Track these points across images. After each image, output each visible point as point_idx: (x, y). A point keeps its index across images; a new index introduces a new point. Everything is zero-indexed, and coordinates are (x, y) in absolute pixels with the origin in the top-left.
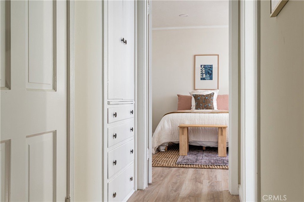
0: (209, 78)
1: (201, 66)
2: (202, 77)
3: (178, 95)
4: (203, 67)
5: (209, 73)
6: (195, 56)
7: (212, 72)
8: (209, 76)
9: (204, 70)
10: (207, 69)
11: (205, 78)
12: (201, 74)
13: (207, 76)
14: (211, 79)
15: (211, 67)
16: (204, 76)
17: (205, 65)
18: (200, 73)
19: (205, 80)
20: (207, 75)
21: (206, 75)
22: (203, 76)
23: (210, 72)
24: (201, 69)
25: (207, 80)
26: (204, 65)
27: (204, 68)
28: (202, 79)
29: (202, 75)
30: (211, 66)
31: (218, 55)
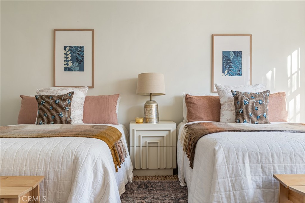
0: (78, 68)
1: (65, 47)
2: (66, 66)
3: (21, 96)
4: (67, 49)
5: (77, 59)
6: (55, 30)
7: (83, 59)
8: (77, 64)
9: (70, 55)
10: (75, 53)
11: (72, 68)
12: (65, 61)
13: (74, 65)
14: (82, 69)
15: (81, 49)
16: (70, 65)
17: (72, 47)
18: (63, 59)
19: (72, 71)
20: (75, 63)
21: (73, 63)
22: (67, 64)
23: (80, 58)
24: (66, 53)
25: (75, 71)
26: (70, 47)
27: (69, 52)
28: (66, 69)
29: (66, 63)
30: (81, 48)
31: (93, 31)
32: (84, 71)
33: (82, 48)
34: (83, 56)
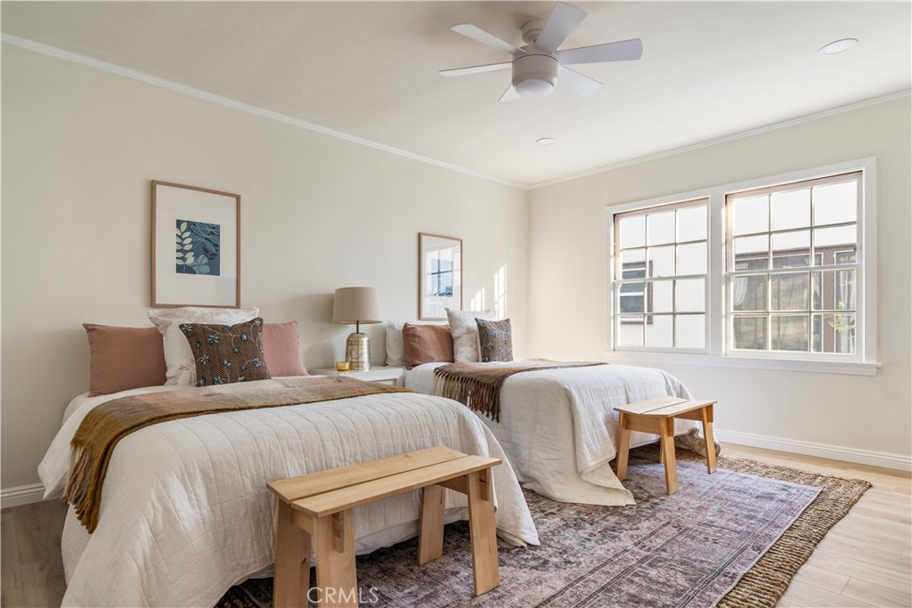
0: (207, 269)
1: (179, 223)
2: (181, 262)
3: (86, 326)
4: (184, 226)
5: (205, 250)
6: (153, 184)
7: (218, 250)
8: (206, 260)
9: (190, 240)
10: (202, 237)
11: (194, 268)
12: (178, 251)
13: (199, 261)
14: (215, 270)
15: (214, 230)
16: (190, 260)
17: (194, 224)
18: (175, 247)
19: (194, 273)
20: (201, 257)
21: (196, 256)
22: (184, 259)
23: (212, 248)
24: (180, 234)
25: (200, 273)
26: (189, 223)
27: (188, 234)
28: (180, 269)
29: (181, 255)
30: (213, 228)
31: (238, 197)
32: (219, 275)
33: (216, 228)
34: (217, 245)
